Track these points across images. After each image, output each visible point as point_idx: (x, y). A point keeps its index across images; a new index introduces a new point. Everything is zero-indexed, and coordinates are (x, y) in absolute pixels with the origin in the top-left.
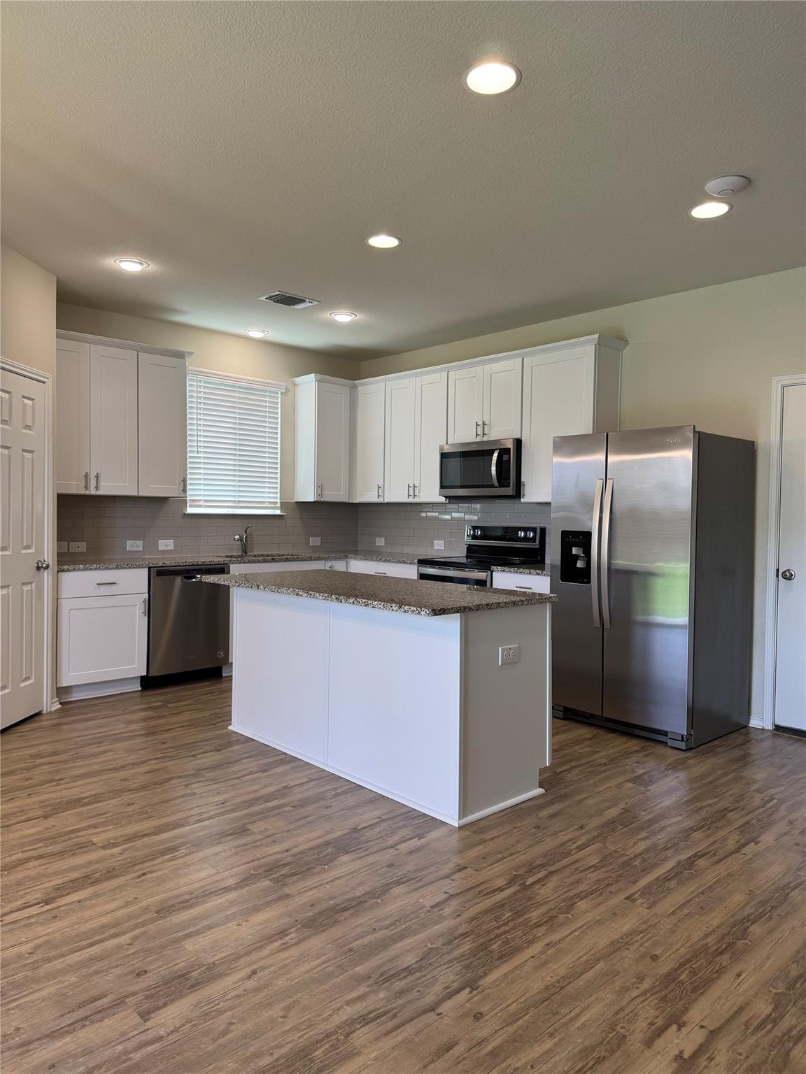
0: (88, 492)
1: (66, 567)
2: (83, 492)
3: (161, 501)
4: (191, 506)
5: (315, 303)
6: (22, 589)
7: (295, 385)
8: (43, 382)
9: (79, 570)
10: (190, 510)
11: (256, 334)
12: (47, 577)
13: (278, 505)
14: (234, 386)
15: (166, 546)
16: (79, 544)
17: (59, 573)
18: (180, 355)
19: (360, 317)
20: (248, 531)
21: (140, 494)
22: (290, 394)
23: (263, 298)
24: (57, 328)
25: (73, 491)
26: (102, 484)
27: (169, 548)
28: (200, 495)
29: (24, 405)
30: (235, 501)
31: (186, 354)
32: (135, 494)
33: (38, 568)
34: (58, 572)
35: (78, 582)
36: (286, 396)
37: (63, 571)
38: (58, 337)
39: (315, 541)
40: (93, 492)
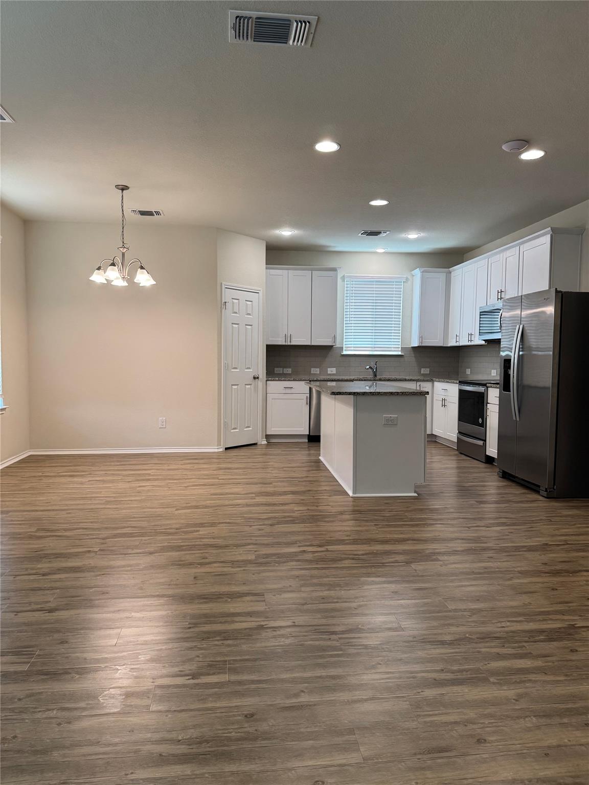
0: (287, 344)
1: (270, 379)
2: (284, 344)
3: (329, 348)
4: (345, 350)
5: (388, 232)
6: (245, 387)
7: (413, 276)
8: (258, 293)
9: (276, 380)
10: (345, 353)
11: (381, 251)
12: (260, 384)
13: (400, 349)
14: (373, 282)
15: (332, 371)
16: (287, 369)
17: (268, 382)
18: (334, 270)
19: (422, 234)
20: (377, 364)
21: (312, 344)
22: (409, 282)
23: (360, 235)
24: (266, 265)
25: (280, 343)
26: (293, 339)
27: (333, 373)
28: (352, 344)
29: (247, 304)
30: (372, 347)
31: (338, 269)
32: (309, 344)
33: (254, 378)
34: (266, 381)
35: (276, 386)
36: (407, 283)
37: (269, 380)
38: (266, 269)
39: (425, 371)
40: (289, 344)
